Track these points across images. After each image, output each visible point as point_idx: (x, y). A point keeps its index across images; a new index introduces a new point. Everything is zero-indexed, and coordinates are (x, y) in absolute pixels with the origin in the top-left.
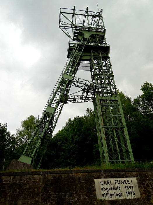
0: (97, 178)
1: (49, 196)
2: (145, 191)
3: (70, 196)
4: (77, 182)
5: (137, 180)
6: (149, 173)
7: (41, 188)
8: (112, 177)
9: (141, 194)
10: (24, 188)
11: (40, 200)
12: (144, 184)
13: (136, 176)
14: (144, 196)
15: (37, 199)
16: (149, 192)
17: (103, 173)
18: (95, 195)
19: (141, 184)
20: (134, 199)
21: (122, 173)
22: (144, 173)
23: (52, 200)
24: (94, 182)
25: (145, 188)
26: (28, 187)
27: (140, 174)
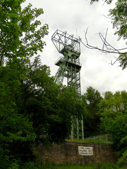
0: (79, 146)
1: (63, 152)
2: (95, 153)
3: (70, 152)
4: (72, 147)
5: (93, 148)
6: (97, 146)
7: (60, 148)
8: (84, 146)
9: (94, 154)
10: (54, 147)
11: (60, 153)
12: (95, 150)
13: (93, 147)
14: (95, 155)
15: (59, 152)
16: (96, 153)
17: (81, 144)
18: (78, 153)
19: (94, 150)
20: (91, 156)
21: (88, 145)
22: (95, 145)
23: (64, 153)
24: (78, 147)
25: (95, 152)
26: (55, 147)
27: (94, 146)
